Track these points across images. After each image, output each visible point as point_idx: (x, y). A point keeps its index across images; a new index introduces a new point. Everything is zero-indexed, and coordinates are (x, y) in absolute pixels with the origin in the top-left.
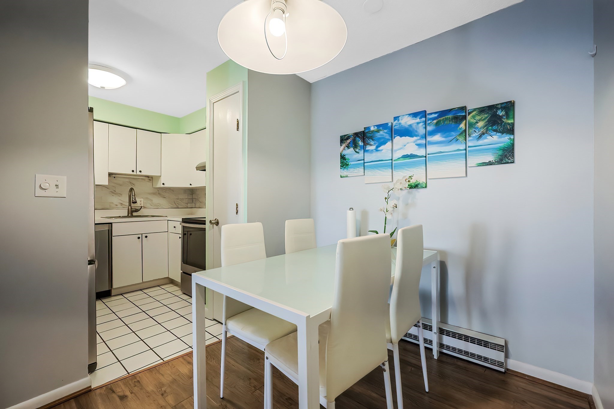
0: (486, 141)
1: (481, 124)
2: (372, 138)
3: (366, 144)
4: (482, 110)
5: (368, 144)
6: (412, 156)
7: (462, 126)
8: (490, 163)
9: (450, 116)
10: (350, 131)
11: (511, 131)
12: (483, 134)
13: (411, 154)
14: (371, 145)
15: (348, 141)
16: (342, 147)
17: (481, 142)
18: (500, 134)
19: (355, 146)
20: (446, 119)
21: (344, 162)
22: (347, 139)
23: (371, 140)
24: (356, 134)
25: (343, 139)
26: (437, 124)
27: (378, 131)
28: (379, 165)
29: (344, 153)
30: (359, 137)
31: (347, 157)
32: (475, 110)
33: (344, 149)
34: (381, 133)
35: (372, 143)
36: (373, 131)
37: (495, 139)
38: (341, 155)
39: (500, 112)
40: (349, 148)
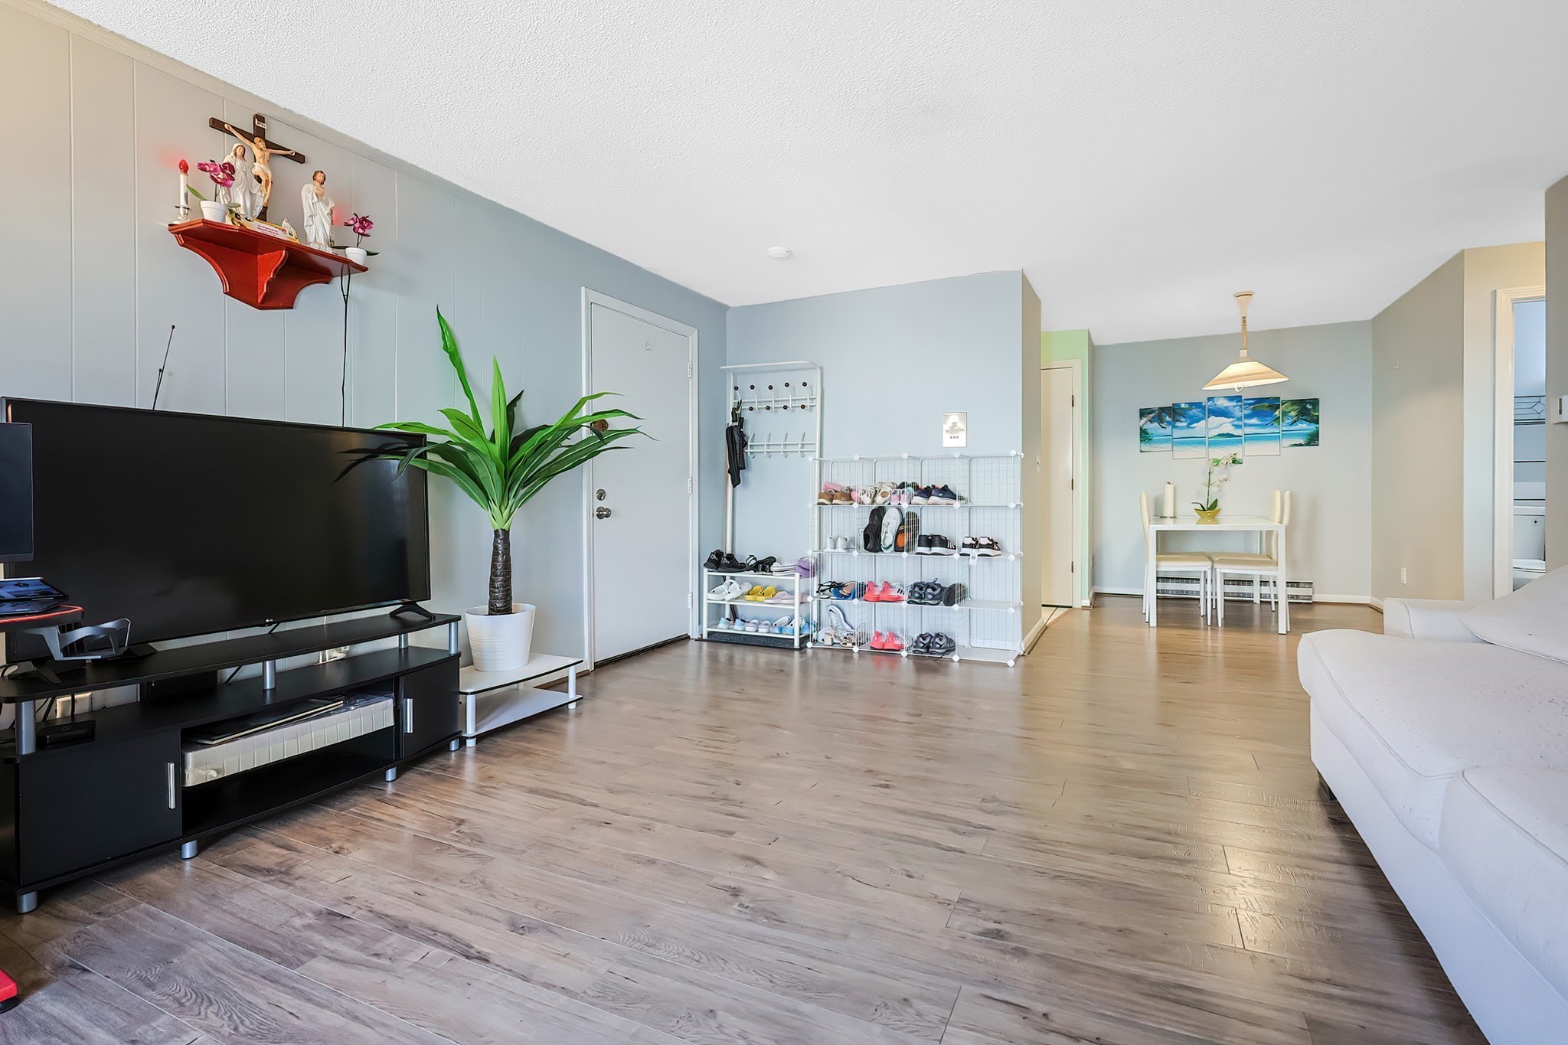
1: (1293, 413)
2: (1182, 415)
3: (1175, 420)
4: (1294, 402)
5: (1178, 421)
7: (1277, 413)
8: (1301, 445)
9: (1267, 404)
10: (1155, 404)
11: (1317, 422)
12: (1295, 422)
14: (1181, 422)
15: (1152, 415)
16: (1143, 421)
17: (1292, 428)
18: (1307, 423)
19: (1161, 421)
20: (1261, 406)
21: (1144, 435)
22: (1151, 413)
23: (1181, 417)
24: (1162, 409)
25: (1143, 413)
26: (1254, 408)
27: (1190, 410)
29: (1146, 427)
30: (1165, 412)
31: (1149, 431)
32: (1288, 401)
33: (1146, 423)
34: (1194, 411)
35: (1183, 419)
36: (1184, 408)
37: (1304, 427)
38: (1141, 429)
39: (1308, 406)
40: (1152, 422)
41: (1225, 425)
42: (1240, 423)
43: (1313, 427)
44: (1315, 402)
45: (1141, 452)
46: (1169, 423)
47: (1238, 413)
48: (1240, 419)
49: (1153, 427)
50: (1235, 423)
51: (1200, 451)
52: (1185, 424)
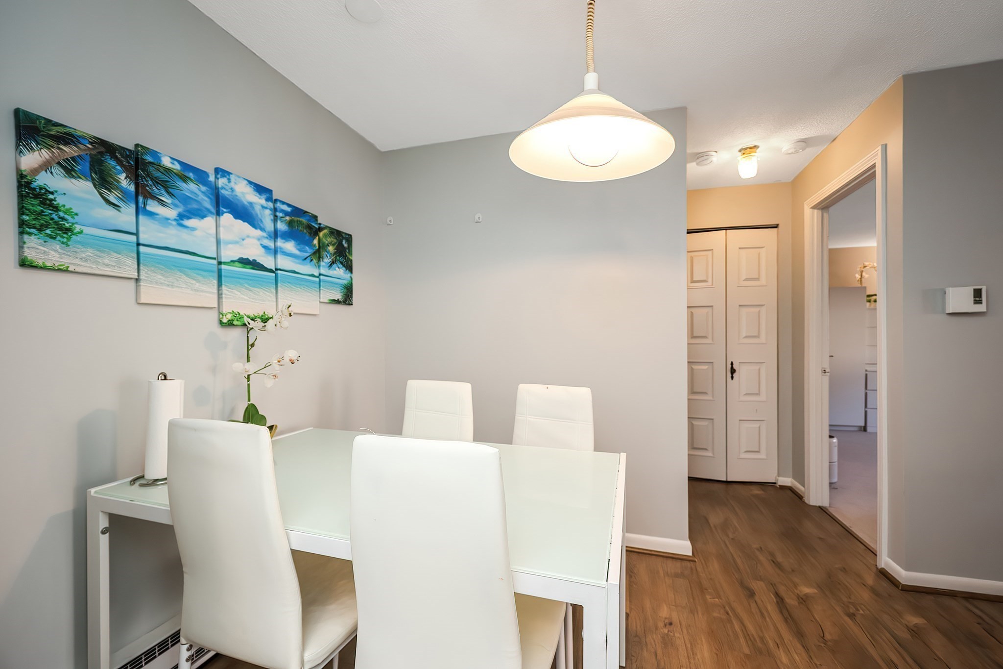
0: (335, 272)
1: (331, 249)
2: (166, 187)
3: (144, 193)
5: (154, 197)
6: (255, 265)
7: (316, 243)
8: (337, 302)
9: (304, 221)
12: (333, 262)
13: (254, 260)
14: (162, 203)
15: (68, 150)
16: (32, 157)
17: (331, 272)
18: (344, 268)
19: (104, 182)
20: (301, 222)
21: (45, 214)
23: (163, 192)
25: (39, 130)
26: (290, 224)
27: (185, 179)
29: (44, 181)
30: (119, 162)
31: (60, 201)
32: (326, 227)
33: (41, 168)
35: (164, 198)
36: (168, 170)
37: (341, 273)
39: (344, 242)
40: (70, 172)
44: (351, 240)
45: (28, 264)
46: (126, 196)
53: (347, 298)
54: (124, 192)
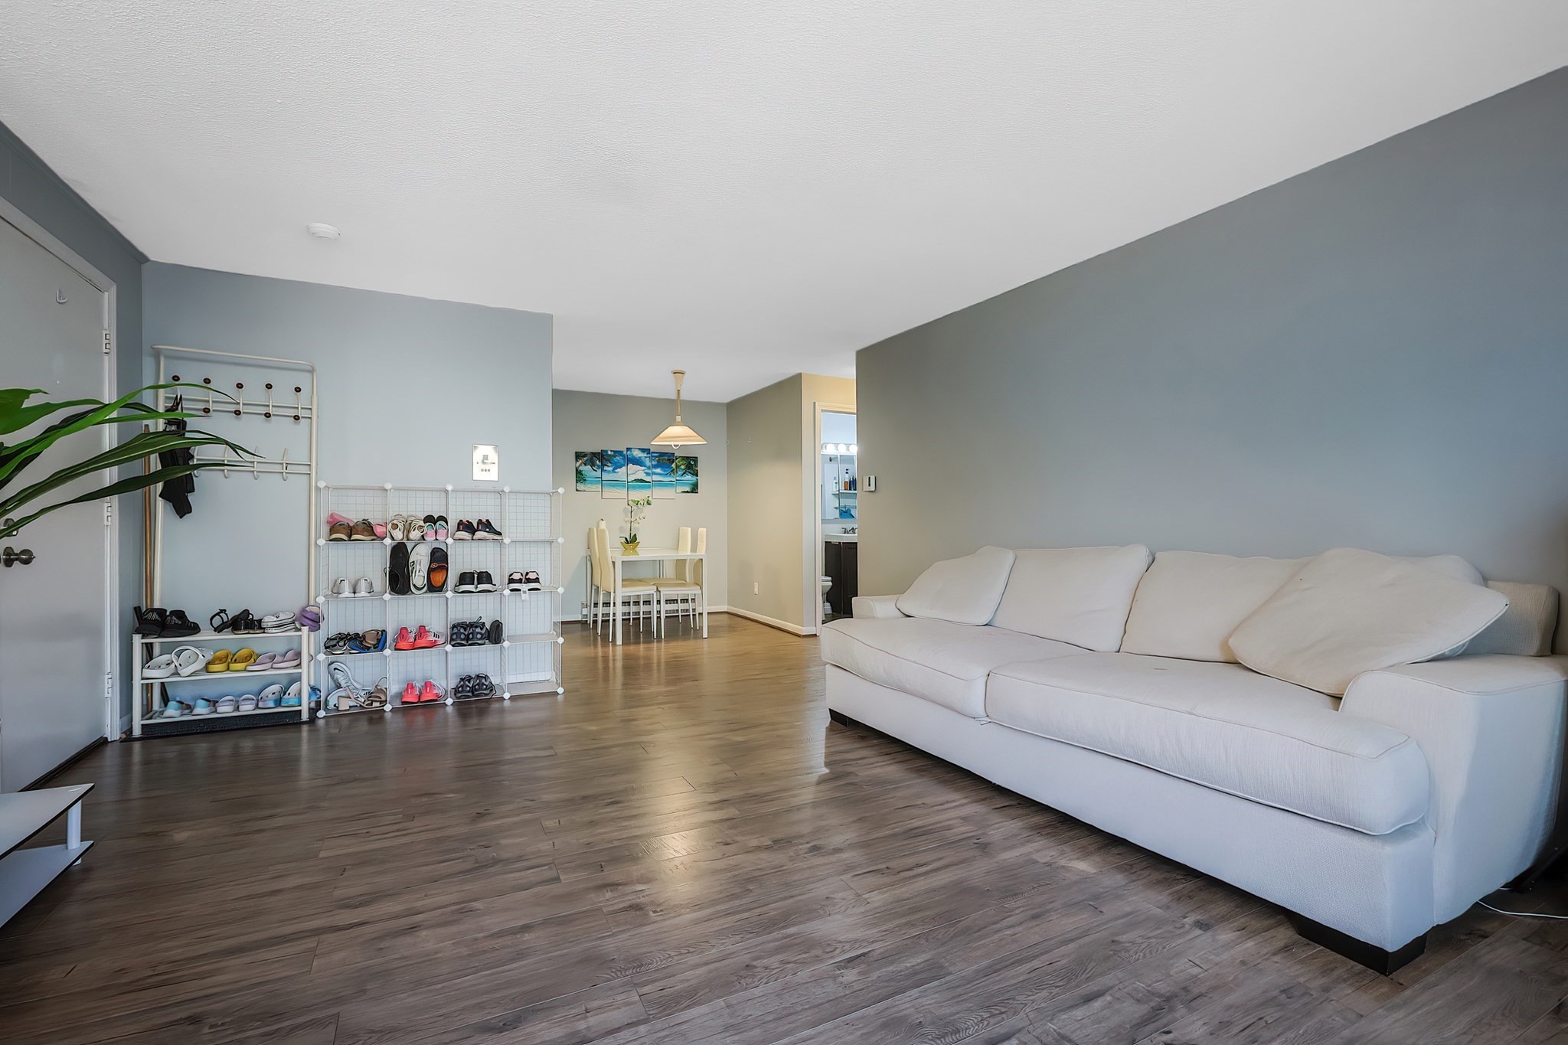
0: (684, 477)
1: (683, 467)
2: (608, 460)
3: (603, 465)
4: (683, 458)
5: (606, 465)
6: (642, 481)
7: (674, 465)
8: (687, 492)
9: (666, 458)
10: (586, 449)
11: (697, 475)
12: (684, 473)
13: (641, 479)
15: (585, 459)
16: (578, 464)
17: (682, 478)
18: (691, 475)
19: (593, 464)
20: (663, 459)
21: (580, 477)
22: (584, 456)
24: (594, 454)
25: (579, 456)
26: (657, 461)
27: (615, 456)
28: (616, 484)
29: (581, 468)
30: (596, 457)
31: (583, 472)
32: (679, 457)
33: (581, 464)
34: (618, 458)
35: (609, 465)
36: (610, 455)
37: (689, 477)
38: (577, 470)
39: (692, 462)
40: (585, 465)
41: (638, 472)
42: (650, 471)
43: (694, 478)
44: (695, 459)
45: (577, 490)
46: (598, 467)
47: (648, 463)
48: (649, 468)
49: (586, 469)
50: (646, 471)
51: (622, 493)
52: (611, 469)
53: (694, 489)
54: (598, 466)
